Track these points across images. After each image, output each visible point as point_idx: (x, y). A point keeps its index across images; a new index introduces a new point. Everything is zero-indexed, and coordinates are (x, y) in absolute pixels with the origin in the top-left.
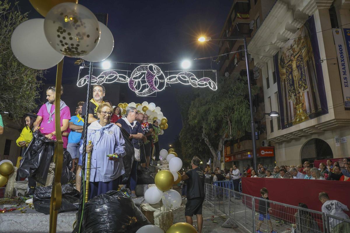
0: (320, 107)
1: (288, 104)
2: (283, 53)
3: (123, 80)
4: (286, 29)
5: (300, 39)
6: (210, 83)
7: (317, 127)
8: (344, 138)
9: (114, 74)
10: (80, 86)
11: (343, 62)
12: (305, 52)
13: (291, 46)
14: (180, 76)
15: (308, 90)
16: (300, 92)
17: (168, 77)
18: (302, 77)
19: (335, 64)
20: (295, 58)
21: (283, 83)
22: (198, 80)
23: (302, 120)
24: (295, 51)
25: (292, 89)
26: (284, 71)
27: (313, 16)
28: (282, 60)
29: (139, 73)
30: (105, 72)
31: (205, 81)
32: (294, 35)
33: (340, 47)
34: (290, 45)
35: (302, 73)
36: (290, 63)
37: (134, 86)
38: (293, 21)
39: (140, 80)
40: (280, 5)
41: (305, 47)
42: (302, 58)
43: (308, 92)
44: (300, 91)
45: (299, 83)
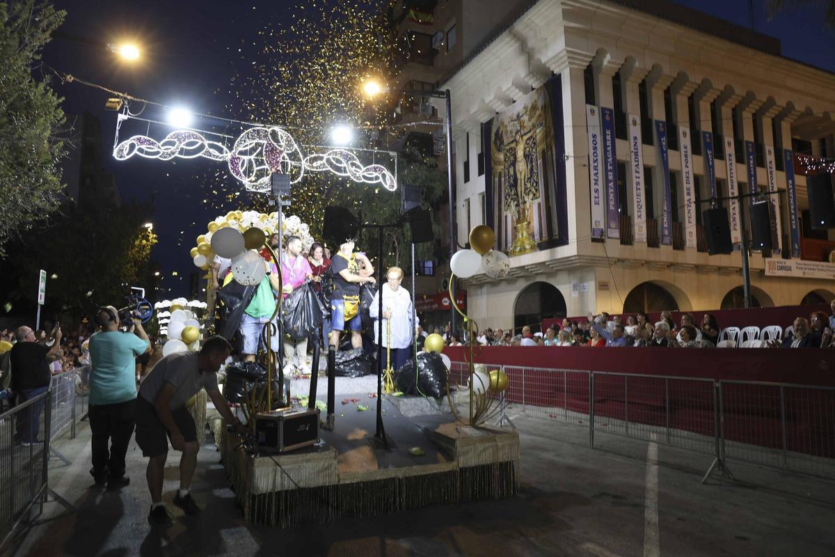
0: (556, 232)
1: (503, 219)
2: (502, 123)
3: (217, 153)
4: (513, 84)
5: (534, 108)
6: (384, 176)
7: (549, 265)
8: (585, 284)
9: (197, 140)
10: (120, 157)
11: (596, 164)
12: (541, 134)
13: (518, 116)
14: (331, 157)
15: (539, 200)
16: (526, 202)
17: (308, 158)
18: (531, 176)
19: (584, 165)
20: (522, 139)
21: (497, 179)
22: (364, 169)
23: (525, 249)
24: (524, 127)
25: (513, 193)
26: (501, 157)
27: (560, 75)
28: (499, 137)
29: (250, 143)
30: (177, 134)
31: (376, 171)
32: (525, 96)
33: (594, 137)
34: (515, 113)
35: (532, 170)
36: (513, 145)
37: (240, 168)
38: (527, 75)
39: (253, 157)
40: (508, 39)
41: (541, 124)
42: (535, 144)
43: (539, 204)
44: (526, 199)
45: (525, 185)
